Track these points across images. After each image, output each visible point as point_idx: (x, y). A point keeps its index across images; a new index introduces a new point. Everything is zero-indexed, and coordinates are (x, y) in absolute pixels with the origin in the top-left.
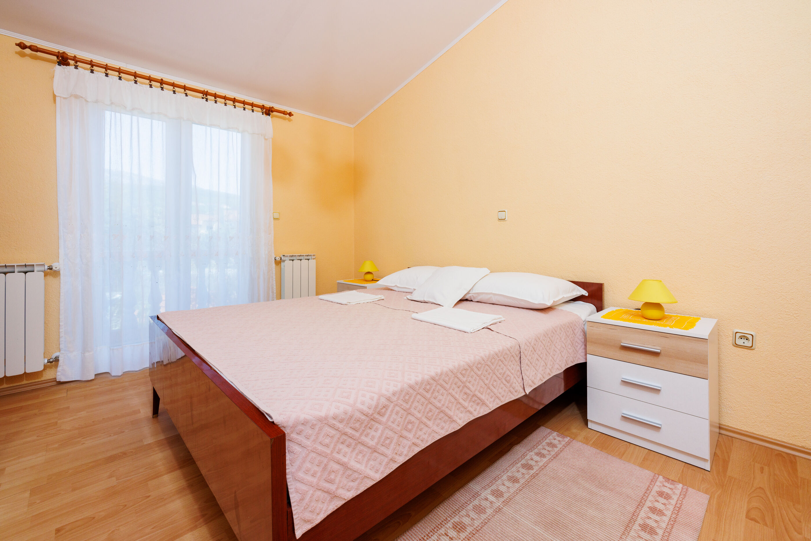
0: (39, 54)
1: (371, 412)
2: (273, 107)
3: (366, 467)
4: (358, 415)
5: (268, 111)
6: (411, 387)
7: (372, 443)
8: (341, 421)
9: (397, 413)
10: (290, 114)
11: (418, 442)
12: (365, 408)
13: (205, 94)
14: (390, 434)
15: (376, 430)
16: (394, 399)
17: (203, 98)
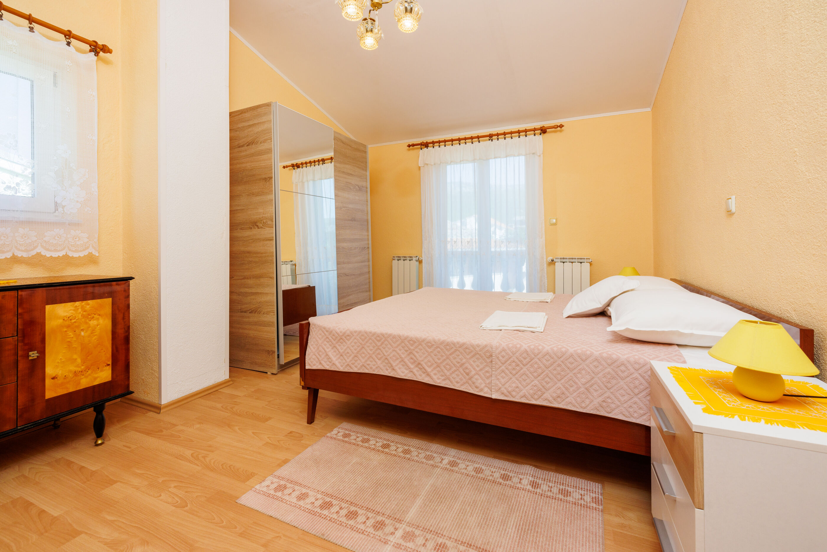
0: (415, 147)
1: (341, 334)
2: (543, 126)
3: (337, 360)
4: (334, 332)
5: (543, 131)
6: (366, 333)
7: (341, 351)
8: (327, 331)
9: (355, 343)
10: (561, 126)
11: (353, 366)
12: (338, 331)
13: (491, 136)
14: (350, 351)
15: (344, 346)
16: (355, 334)
17: (489, 140)
